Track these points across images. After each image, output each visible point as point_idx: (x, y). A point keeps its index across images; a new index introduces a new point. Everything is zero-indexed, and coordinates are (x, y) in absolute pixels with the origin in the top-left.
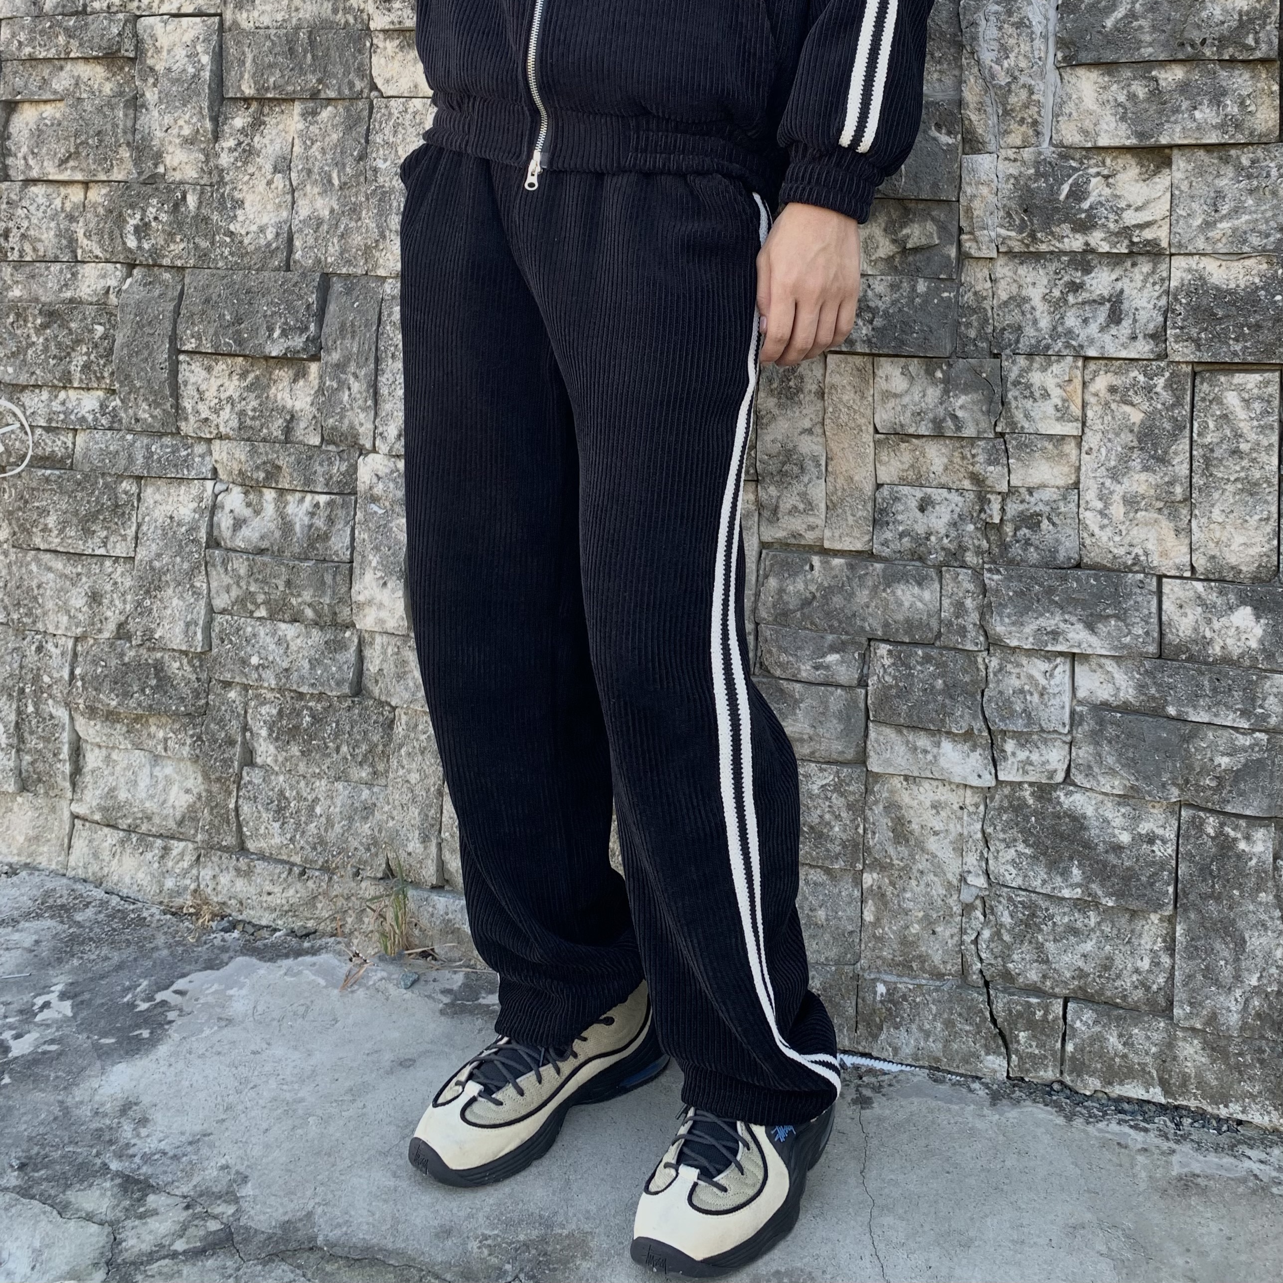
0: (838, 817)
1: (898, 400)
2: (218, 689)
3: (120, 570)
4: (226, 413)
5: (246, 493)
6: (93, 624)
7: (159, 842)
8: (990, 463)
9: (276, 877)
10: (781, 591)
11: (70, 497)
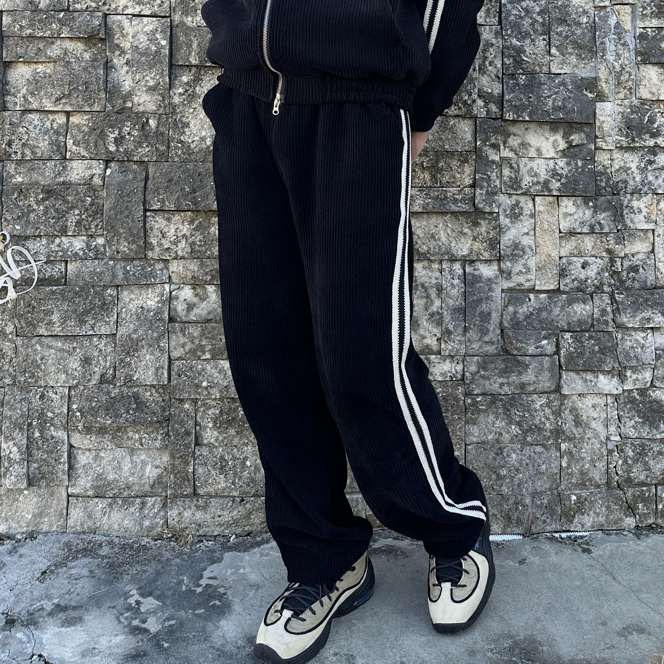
0: (548, 419)
1: (572, 217)
2: (177, 404)
3: (103, 342)
4: (183, 244)
5: (194, 289)
6: (85, 377)
7: (138, 500)
8: (617, 244)
9: (225, 506)
10: (515, 313)
11: (69, 301)
